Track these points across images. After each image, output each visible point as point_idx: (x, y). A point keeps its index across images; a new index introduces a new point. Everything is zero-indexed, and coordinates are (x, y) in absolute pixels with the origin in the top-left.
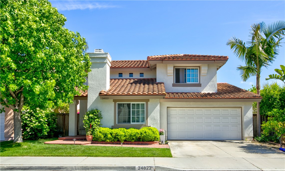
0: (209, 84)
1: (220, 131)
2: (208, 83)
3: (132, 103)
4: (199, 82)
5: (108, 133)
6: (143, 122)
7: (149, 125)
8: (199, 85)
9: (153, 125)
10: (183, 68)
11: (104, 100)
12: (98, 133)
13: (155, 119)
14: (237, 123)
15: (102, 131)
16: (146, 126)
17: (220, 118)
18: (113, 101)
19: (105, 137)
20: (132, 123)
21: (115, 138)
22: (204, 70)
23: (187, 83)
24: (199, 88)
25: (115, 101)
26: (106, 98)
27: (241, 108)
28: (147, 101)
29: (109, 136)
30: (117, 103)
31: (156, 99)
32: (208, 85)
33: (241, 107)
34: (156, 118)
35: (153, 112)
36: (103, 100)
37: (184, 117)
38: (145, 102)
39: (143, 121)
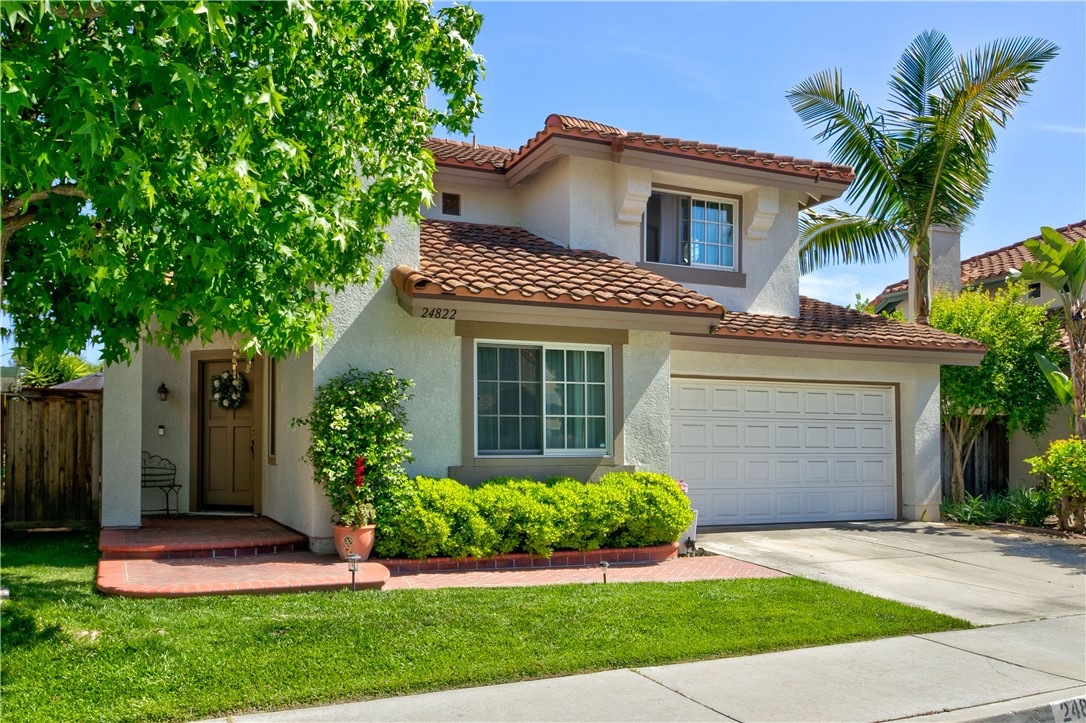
0: (774, 278)
1: (828, 481)
2: (770, 274)
3: (548, 345)
4: (735, 267)
5: (470, 507)
6: (598, 446)
7: (626, 464)
8: (737, 279)
9: (642, 462)
10: (678, 196)
11: (433, 320)
12: (423, 512)
13: (651, 433)
14: (882, 451)
15: (437, 497)
16: (614, 466)
17: (829, 426)
18: (453, 330)
19: (455, 529)
20: (548, 452)
21: (506, 533)
22: (764, 213)
23: (695, 265)
24: (737, 291)
25: (465, 330)
26: (442, 314)
27: (894, 388)
28: (619, 338)
29: (480, 525)
30: (477, 341)
31: (658, 333)
32: (768, 284)
33: (897, 385)
34: (654, 426)
35: (643, 399)
36: (428, 319)
37: (701, 423)
38: (610, 346)
39: (598, 440)
